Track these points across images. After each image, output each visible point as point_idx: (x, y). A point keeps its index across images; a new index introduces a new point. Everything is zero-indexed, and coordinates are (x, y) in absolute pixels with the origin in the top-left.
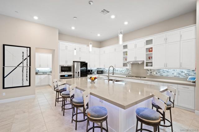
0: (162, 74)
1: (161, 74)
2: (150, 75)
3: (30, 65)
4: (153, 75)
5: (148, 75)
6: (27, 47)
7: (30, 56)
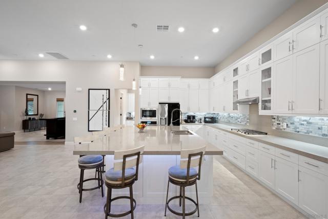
0: (298, 128)
1: (296, 128)
2: (276, 128)
3: (109, 109)
4: (281, 129)
5: (274, 128)
6: (106, 89)
7: (109, 99)
